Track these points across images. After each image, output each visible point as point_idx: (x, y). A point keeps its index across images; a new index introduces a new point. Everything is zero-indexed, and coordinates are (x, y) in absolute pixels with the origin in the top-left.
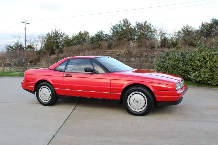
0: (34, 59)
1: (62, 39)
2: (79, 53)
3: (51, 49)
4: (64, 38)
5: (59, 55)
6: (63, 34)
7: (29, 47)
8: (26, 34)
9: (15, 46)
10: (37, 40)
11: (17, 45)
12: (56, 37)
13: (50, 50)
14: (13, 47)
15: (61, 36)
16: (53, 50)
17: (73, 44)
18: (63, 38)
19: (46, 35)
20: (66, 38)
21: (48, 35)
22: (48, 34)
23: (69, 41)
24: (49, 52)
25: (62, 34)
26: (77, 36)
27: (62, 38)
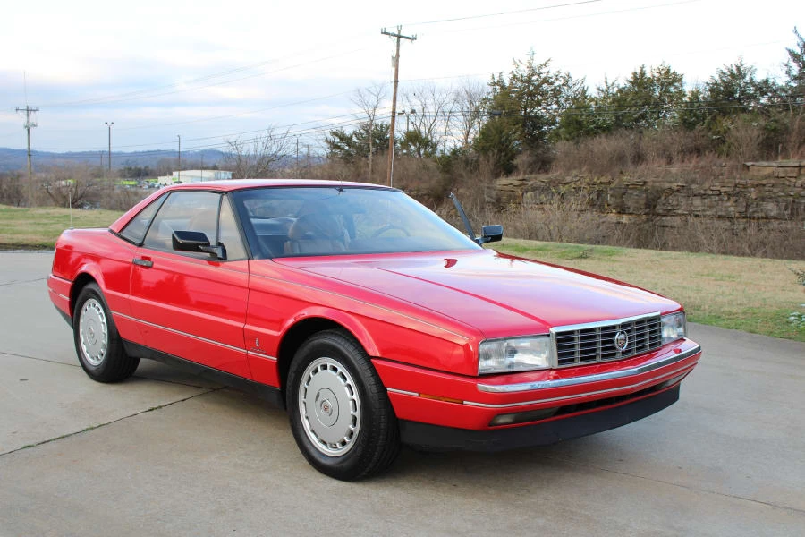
0: (425, 192)
1: (555, 106)
2: (621, 173)
3: (500, 151)
4: (567, 100)
5: (533, 176)
6: (561, 83)
7: (413, 137)
8: (396, 82)
9: (361, 134)
10: (447, 108)
11: (366, 127)
12: (531, 94)
13: (496, 151)
14: (352, 136)
15: (552, 90)
16: (505, 156)
17: (598, 127)
18: (562, 100)
19: (490, 89)
20: (575, 100)
21: (498, 87)
22: (496, 81)
23: (581, 116)
24: (491, 161)
25: (557, 83)
26: (620, 91)
27: (557, 102)
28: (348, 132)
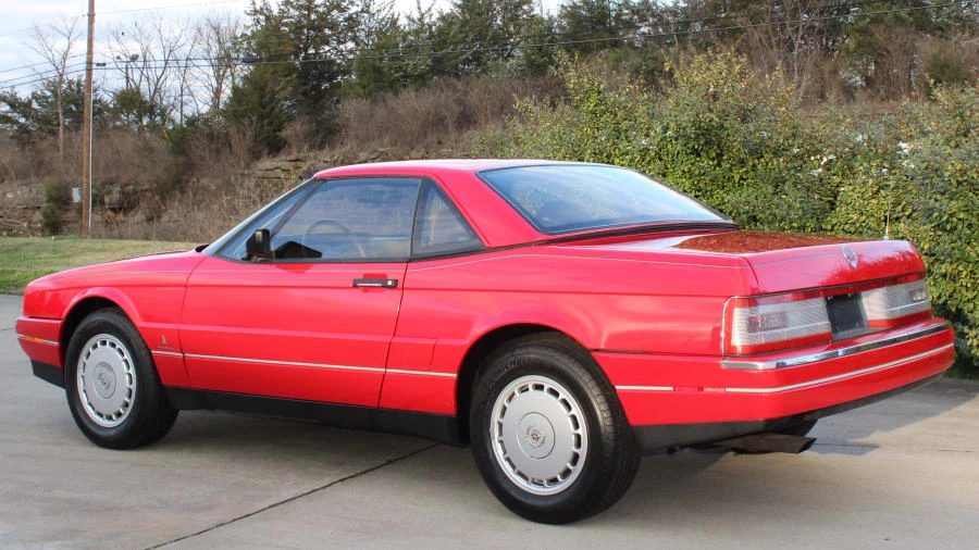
0: (147, 186)
1: (351, 45)
2: (440, 143)
3: (262, 118)
4: (368, 35)
5: (312, 154)
6: (359, 9)
7: (129, 100)
8: (92, 16)
9: (46, 98)
10: (181, 53)
11: (54, 86)
12: (311, 26)
13: (254, 118)
14: (30, 102)
15: (346, 20)
16: (271, 123)
17: (406, 76)
18: (362, 35)
19: (249, 21)
20: (380, 33)
21: (261, 17)
22: (258, 8)
23: (381, 59)
24: (249, 134)
25: (353, 10)
26: (443, 18)
27: (354, 39)
28: (24, 94)
